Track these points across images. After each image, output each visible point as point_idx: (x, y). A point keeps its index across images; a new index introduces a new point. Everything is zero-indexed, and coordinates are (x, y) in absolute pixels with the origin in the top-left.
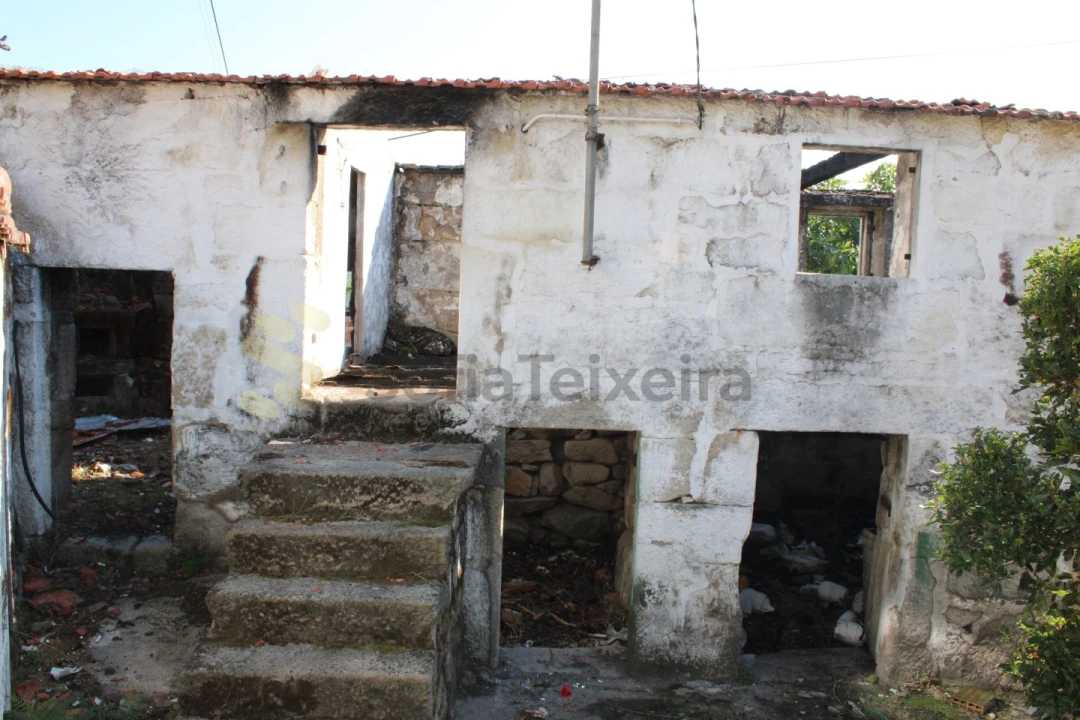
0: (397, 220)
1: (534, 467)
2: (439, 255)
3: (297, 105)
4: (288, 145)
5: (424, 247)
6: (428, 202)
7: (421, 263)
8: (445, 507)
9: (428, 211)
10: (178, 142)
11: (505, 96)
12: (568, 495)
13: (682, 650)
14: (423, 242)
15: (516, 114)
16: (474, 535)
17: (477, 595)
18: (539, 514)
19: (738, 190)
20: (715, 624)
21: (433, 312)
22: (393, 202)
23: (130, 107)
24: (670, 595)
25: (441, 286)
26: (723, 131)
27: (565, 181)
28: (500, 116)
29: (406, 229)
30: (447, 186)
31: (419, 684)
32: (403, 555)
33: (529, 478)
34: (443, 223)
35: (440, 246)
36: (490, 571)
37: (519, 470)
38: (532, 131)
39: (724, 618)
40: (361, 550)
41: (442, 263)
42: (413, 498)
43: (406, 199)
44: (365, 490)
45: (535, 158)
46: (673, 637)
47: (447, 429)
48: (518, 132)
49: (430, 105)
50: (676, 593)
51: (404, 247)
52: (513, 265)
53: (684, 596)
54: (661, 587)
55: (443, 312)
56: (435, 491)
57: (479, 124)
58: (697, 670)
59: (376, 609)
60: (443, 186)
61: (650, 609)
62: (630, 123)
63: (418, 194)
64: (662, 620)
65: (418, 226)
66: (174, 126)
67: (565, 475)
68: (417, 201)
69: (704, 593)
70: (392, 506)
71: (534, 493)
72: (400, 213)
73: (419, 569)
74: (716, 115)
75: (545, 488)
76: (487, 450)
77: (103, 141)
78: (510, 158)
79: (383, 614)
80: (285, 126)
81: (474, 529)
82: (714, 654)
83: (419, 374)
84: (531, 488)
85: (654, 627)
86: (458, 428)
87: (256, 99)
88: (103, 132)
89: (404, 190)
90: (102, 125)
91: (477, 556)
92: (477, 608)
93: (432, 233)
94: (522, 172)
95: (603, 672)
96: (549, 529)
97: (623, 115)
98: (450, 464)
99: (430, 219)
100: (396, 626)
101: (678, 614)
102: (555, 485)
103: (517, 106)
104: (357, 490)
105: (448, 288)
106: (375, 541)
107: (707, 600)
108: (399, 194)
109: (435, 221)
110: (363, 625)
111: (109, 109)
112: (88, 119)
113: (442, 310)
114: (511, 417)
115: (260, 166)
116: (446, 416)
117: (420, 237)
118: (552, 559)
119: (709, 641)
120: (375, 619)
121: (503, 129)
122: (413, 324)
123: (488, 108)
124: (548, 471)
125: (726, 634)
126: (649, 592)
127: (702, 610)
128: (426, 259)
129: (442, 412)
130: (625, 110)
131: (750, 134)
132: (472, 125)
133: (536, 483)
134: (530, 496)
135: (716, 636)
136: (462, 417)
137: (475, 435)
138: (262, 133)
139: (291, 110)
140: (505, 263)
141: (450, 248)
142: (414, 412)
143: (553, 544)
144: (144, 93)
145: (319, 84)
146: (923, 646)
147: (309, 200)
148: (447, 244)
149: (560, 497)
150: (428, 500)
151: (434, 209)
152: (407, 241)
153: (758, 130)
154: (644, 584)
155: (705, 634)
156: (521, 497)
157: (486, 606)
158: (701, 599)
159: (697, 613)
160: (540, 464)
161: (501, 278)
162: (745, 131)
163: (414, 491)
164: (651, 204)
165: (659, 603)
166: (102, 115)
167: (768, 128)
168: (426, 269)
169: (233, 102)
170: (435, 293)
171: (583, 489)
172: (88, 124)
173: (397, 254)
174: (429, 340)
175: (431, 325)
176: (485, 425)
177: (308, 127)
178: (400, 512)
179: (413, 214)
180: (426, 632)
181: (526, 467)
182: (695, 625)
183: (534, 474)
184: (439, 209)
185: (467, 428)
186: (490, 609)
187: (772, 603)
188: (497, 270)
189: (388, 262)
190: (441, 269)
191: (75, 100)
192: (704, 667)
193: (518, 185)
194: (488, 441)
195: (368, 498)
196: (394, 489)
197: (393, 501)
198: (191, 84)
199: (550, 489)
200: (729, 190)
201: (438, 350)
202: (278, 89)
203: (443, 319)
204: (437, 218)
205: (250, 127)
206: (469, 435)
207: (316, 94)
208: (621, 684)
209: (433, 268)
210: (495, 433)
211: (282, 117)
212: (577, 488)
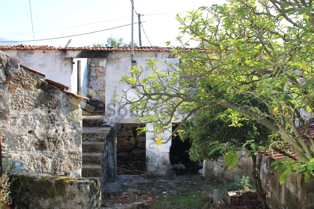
0: (89, 71)
1: (129, 138)
2: (101, 80)
3: (68, 54)
4: (67, 63)
5: (97, 78)
6: (97, 66)
7: (96, 83)
8: (103, 139)
9: (97, 68)
10: (42, 62)
11: (114, 52)
12: (138, 145)
13: (157, 172)
14: (96, 77)
15: (117, 55)
16: (110, 148)
17: (111, 161)
18: (130, 151)
19: (165, 71)
20: (164, 166)
21: (99, 96)
22: (88, 66)
23: (30, 55)
24: (154, 160)
25: (101, 89)
26: (161, 58)
27: (127, 70)
28: (113, 56)
29: (91, 73)
30: (102, 61)
31: (99, 169)
32: (95, 148)
33: (127, 141)
34: (102, 71)
35: (101, 78)
36: (114, 155)
37: (124, 139)
38: (120, 59)
39: (166, 165)
40: (87, 147)
41: (102, 82)
42: (97, 137)
43: (91, 65)
44: (87, 136)
45: (121, 65)
46: (155, 169)
47: (103, 124)
48: (117, 59)
49: (98, 54)
50: (155, 159)
51: (91, 78)
52: (117, 88)
53: (157, 160)
54: (152, 158)
55: (102, 96)
56: (101, 136)
57: (109, 58)
58: (161, 177)
59: (90, 157)
60: (101, 61)
61: (150, 163)
62: (141, 57)
63: (94, 64)
64: (152, 165)
65: (95, 72)
66: (41, 59)
67: (137, 140)
68: (94, 66)
69: (162, 159)
70: (92, 139)
71: (129, 145)
72: (90, 69)
73: (98, 150)
74: (160, 55)
75: (132, 143)
76: (112, 128)
77: (25, 62)
78: (115, 65)
79: (91, 158)
80: (66, 59)
81: (110, 146)
82: (164, 173)
83: (96, 113)
84: (128, 144)
85: (151, 167)
86: (106, 124)
87: (59, 53)
88: (24, 60)
89: (91, 63)
90: (24, 59)
91: (111, 152)
92: (111, 164)
93: (99, 74)
94: (118, 68)
95: (140, 178)
96: (133, 155)
97: (140, 55)
98: (104, 131)
99: (98, 71)
100: (94, 160)
101: (156, 164)
102: (134, 143)
103: (117, 54)
104: (85, 136)
105: (103, 89)
106: (90, 145)
107: (162, 161)
108: (89, 64)
109: (99, 71)
110: (88, 160)
111: (26, 55)
112: (21, 58)
113: (102, 95)
114: (117, 121)
115: (60, 67)
116: (103, 121)
117: (95, 75)
118: (134, 162)
119: (163, 170)
120: (90, 159)
121: (114, 59)
122: (94, 99)
123: (110, 54)
124: (132, 139)
125: (167, 168)
126: (149, 159)
127: (161, 163)
128: (97, 82)
129: (102, 120)
130: (140, 54)
131: (167, 58)
132: (107, 58)
133: (129, 142)
134: (128, 146)
135: (165, 169)
136: (107, 121)
137: (110, 125)
138: (61, 60)
139: (67, 55)
140: (115, 88)
141: (104, 78)
142: (96, 120)
143: (134, 159)
144: (34, 52)
145: (73, 50)
146: (212, 170)
147: (71, 75)
148: (103, 77)
149: (136, 146)
150: (100, 137)
151: (99, 68)
152: (92, 76)
153: (169, 57)
154: (148, 157)
155: (162, 169)
156: (125, 146)
157: (113, 163)
158: (161, 160)
159: (160, 164)
160: (130, 137)
161: (114, 91)
162: (166, 58)
163: (97, 136)
164: (146, 74)
165: (152, 162)
166: (24, 57)
167: (171, 57)
168: (97, 84)
169: (54, 54)
170: (100, 91)
171: (142, 143)
172: (21, 59)
173: (89, 80)
174: (98, 104)
175: (99, 100)
176: (112, 123)
177: (71, 59)
178: (94, 140)
179: (93, 69)
180: (100, 161)
181: (126, 138)
182: (160, 167)
183: (129, 140)
184: (100, 68)
185: (108, 124)
186: (114, 164)
187: (185, 167)
188: (113, 89)
189: (87, 83)
190: (101, 84)
191: (18, 53)
192: (163, 176)
193: (117, 71)
194: (113, 126)
195: (87, 137)
196: (93, 135)
197: (93, 138)
198: (45, 49)
199: (133, 144)
200: (163, 71)
201: (101, 106)
202: (64, 51)
203: (102, 98)
204: (100, 70)
205: (58, 59)
206: (108, 125)
207: (73, 52)
208: (144, 180)
209: (99, 84)
210: (114, 125)
211: (65, 57)
212: (141, 143)
